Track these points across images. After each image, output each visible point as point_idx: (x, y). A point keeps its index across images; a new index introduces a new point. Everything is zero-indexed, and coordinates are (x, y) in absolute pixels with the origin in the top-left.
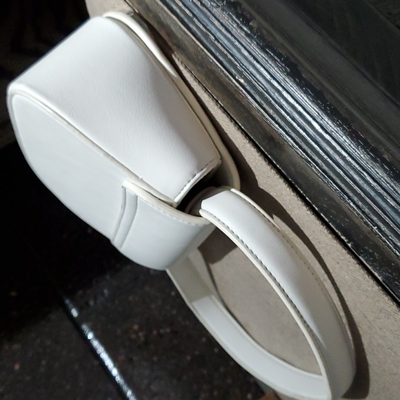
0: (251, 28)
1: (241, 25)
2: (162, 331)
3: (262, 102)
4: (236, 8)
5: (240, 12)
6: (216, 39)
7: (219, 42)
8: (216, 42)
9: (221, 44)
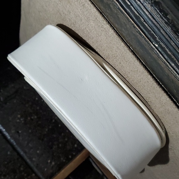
0: (168, 19)
1: (162, 17)
2: (32, 118)
3: (168, 59)
4: (159, 6)
5: (161, 8)
6: (145, 21)
7: (146, 23)
8: (145, 23)
9: (148, 24)
